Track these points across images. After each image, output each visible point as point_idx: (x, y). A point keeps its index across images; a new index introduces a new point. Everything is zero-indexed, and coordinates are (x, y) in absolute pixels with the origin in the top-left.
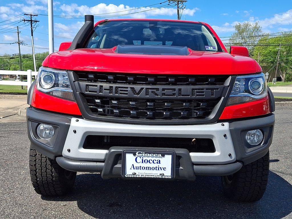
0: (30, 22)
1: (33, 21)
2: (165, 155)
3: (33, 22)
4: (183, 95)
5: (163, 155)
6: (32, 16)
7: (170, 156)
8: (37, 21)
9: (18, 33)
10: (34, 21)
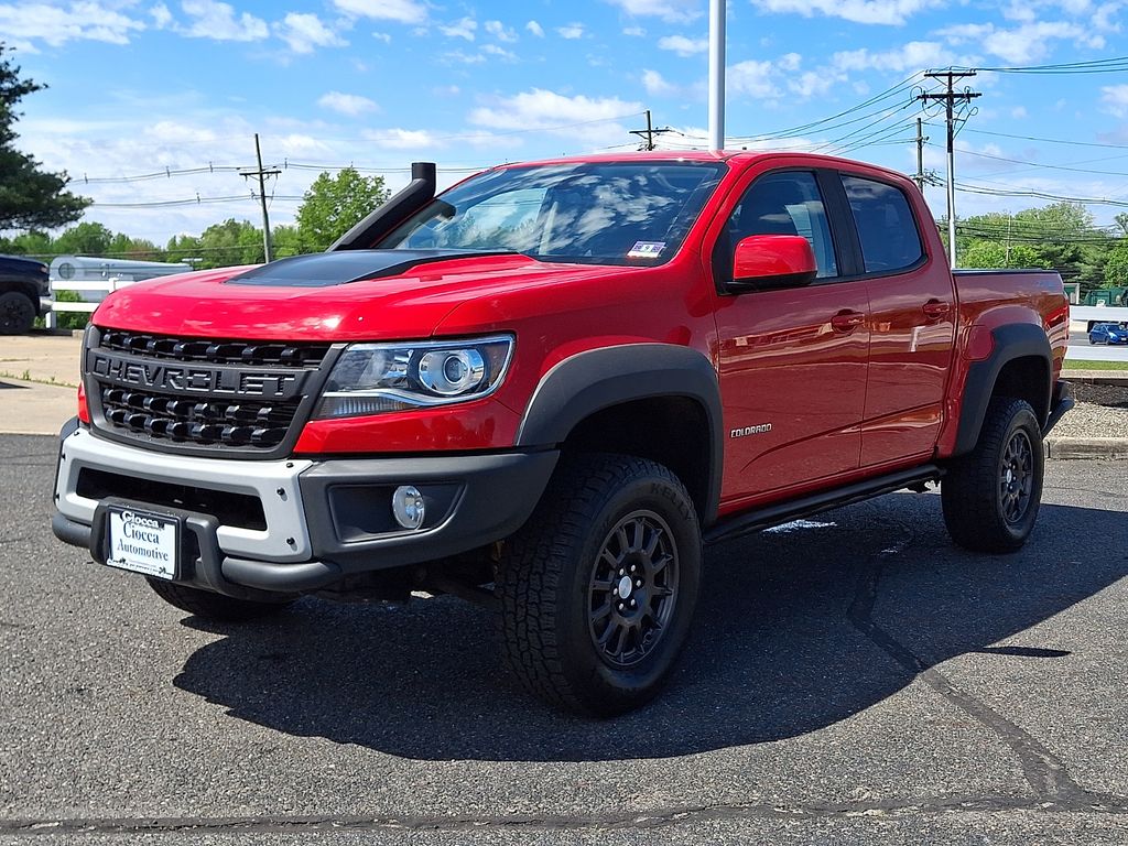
0: (945, 100)
1: (957, 96)
2: (166, 525)
3: (955, 100)
4: (224, 389)
5: (161, 525)
6: (954, 79)
7: (173, 527)
8: (973, 95)
9: (920, 142)
10: (962, 96)
